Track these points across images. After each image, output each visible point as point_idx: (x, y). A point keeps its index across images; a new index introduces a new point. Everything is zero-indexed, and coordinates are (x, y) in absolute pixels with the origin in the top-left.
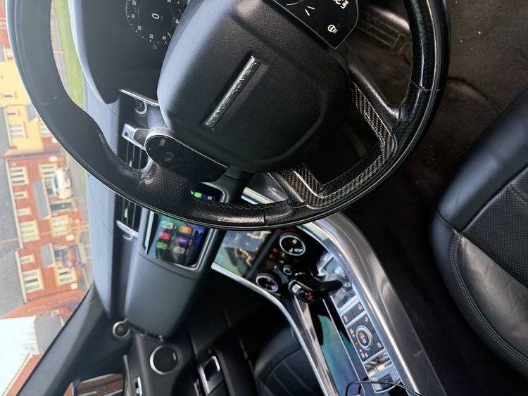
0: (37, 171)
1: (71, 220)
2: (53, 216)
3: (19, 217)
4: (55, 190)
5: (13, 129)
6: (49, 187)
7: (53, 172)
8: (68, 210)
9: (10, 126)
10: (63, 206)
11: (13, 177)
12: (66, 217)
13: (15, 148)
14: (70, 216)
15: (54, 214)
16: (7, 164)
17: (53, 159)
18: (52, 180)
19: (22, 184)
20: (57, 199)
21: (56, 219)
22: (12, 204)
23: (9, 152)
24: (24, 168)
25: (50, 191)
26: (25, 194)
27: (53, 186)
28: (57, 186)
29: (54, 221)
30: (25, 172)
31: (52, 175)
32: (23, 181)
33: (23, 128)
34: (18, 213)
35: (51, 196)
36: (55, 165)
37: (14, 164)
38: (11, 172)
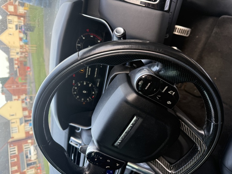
0: (22, 148)
1: (36, 171)
2: (27, 169)
3: (11, 171)
4: (29, 156)
5: (13, 129)
6: (27, 155)
7: (29, 147)
8: (35, 165)
9: (12, 128)
10: (33, 164)
11: (11, 152)
12: (33, 169)
13: (13, 138)
14: (35, 169)
15: (28, 168)
16: (9, 146)
17: (29, 141)
18: (28, 152)
19: (14, 155)
20: (30, 160)
21: (29, 170)
22: (9, 165)
23: (10, 140)
24: (16, 147)
25: (27, 157)
26: (16, 159)
27: (29, 154)
28: (30, 154)
29: (28, 172)
30: (16, 149)
31: (29, 149)
32: (15, 153)
33: (17, 128)
34: (11, 169)
35: (27, 159)
36: (30, 144)
37: (12, 145)
38: (10, 149)
